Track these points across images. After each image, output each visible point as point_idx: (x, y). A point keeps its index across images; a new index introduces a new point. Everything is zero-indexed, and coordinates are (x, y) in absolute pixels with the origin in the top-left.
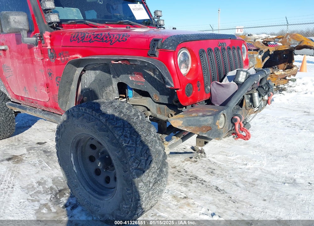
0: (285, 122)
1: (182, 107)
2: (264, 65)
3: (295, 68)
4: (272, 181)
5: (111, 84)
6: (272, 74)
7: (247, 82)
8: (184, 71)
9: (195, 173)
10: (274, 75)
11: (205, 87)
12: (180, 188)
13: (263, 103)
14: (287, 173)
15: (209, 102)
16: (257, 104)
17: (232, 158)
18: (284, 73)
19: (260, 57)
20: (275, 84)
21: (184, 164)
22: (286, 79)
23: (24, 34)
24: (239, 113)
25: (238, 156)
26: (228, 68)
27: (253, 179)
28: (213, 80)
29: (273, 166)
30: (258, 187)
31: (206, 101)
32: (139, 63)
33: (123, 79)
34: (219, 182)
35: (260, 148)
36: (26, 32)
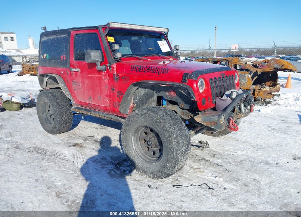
0: (267, 127)
1: (199, 111)
2: (253, 83)
3: (278, 86)
4: (253, 162)
5: (153, 96)
6: (260, 91)
7: (237, 98)
8: (201, 91)
9: (203, 156)
10: (261, 91)
11: (213, 100)
12: (194, 163)
13: (247, 111)
14: (263, 157)
15: (214, 109)
16: (243, 111)
17: (227, 148)
18: (270, 90)
19: (250, 76)
20: (262, 98)
21: (195, 151)
22: (271, 94)
23: (98, 64)
24: (233, 115)
25: (231, 147)
26: (226, 89)
27: (241, 160)
28: (217, 96)
29: (254, 154)
30: (244, 165)
31: (212, 109)
32: (175, 86)
33: (162, 94)
34: (219, 161)
35: (247, 143)
36: (100, 63)
